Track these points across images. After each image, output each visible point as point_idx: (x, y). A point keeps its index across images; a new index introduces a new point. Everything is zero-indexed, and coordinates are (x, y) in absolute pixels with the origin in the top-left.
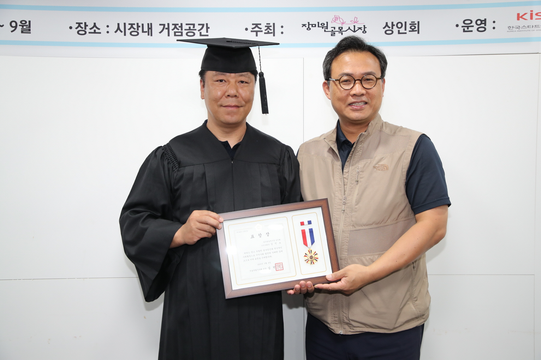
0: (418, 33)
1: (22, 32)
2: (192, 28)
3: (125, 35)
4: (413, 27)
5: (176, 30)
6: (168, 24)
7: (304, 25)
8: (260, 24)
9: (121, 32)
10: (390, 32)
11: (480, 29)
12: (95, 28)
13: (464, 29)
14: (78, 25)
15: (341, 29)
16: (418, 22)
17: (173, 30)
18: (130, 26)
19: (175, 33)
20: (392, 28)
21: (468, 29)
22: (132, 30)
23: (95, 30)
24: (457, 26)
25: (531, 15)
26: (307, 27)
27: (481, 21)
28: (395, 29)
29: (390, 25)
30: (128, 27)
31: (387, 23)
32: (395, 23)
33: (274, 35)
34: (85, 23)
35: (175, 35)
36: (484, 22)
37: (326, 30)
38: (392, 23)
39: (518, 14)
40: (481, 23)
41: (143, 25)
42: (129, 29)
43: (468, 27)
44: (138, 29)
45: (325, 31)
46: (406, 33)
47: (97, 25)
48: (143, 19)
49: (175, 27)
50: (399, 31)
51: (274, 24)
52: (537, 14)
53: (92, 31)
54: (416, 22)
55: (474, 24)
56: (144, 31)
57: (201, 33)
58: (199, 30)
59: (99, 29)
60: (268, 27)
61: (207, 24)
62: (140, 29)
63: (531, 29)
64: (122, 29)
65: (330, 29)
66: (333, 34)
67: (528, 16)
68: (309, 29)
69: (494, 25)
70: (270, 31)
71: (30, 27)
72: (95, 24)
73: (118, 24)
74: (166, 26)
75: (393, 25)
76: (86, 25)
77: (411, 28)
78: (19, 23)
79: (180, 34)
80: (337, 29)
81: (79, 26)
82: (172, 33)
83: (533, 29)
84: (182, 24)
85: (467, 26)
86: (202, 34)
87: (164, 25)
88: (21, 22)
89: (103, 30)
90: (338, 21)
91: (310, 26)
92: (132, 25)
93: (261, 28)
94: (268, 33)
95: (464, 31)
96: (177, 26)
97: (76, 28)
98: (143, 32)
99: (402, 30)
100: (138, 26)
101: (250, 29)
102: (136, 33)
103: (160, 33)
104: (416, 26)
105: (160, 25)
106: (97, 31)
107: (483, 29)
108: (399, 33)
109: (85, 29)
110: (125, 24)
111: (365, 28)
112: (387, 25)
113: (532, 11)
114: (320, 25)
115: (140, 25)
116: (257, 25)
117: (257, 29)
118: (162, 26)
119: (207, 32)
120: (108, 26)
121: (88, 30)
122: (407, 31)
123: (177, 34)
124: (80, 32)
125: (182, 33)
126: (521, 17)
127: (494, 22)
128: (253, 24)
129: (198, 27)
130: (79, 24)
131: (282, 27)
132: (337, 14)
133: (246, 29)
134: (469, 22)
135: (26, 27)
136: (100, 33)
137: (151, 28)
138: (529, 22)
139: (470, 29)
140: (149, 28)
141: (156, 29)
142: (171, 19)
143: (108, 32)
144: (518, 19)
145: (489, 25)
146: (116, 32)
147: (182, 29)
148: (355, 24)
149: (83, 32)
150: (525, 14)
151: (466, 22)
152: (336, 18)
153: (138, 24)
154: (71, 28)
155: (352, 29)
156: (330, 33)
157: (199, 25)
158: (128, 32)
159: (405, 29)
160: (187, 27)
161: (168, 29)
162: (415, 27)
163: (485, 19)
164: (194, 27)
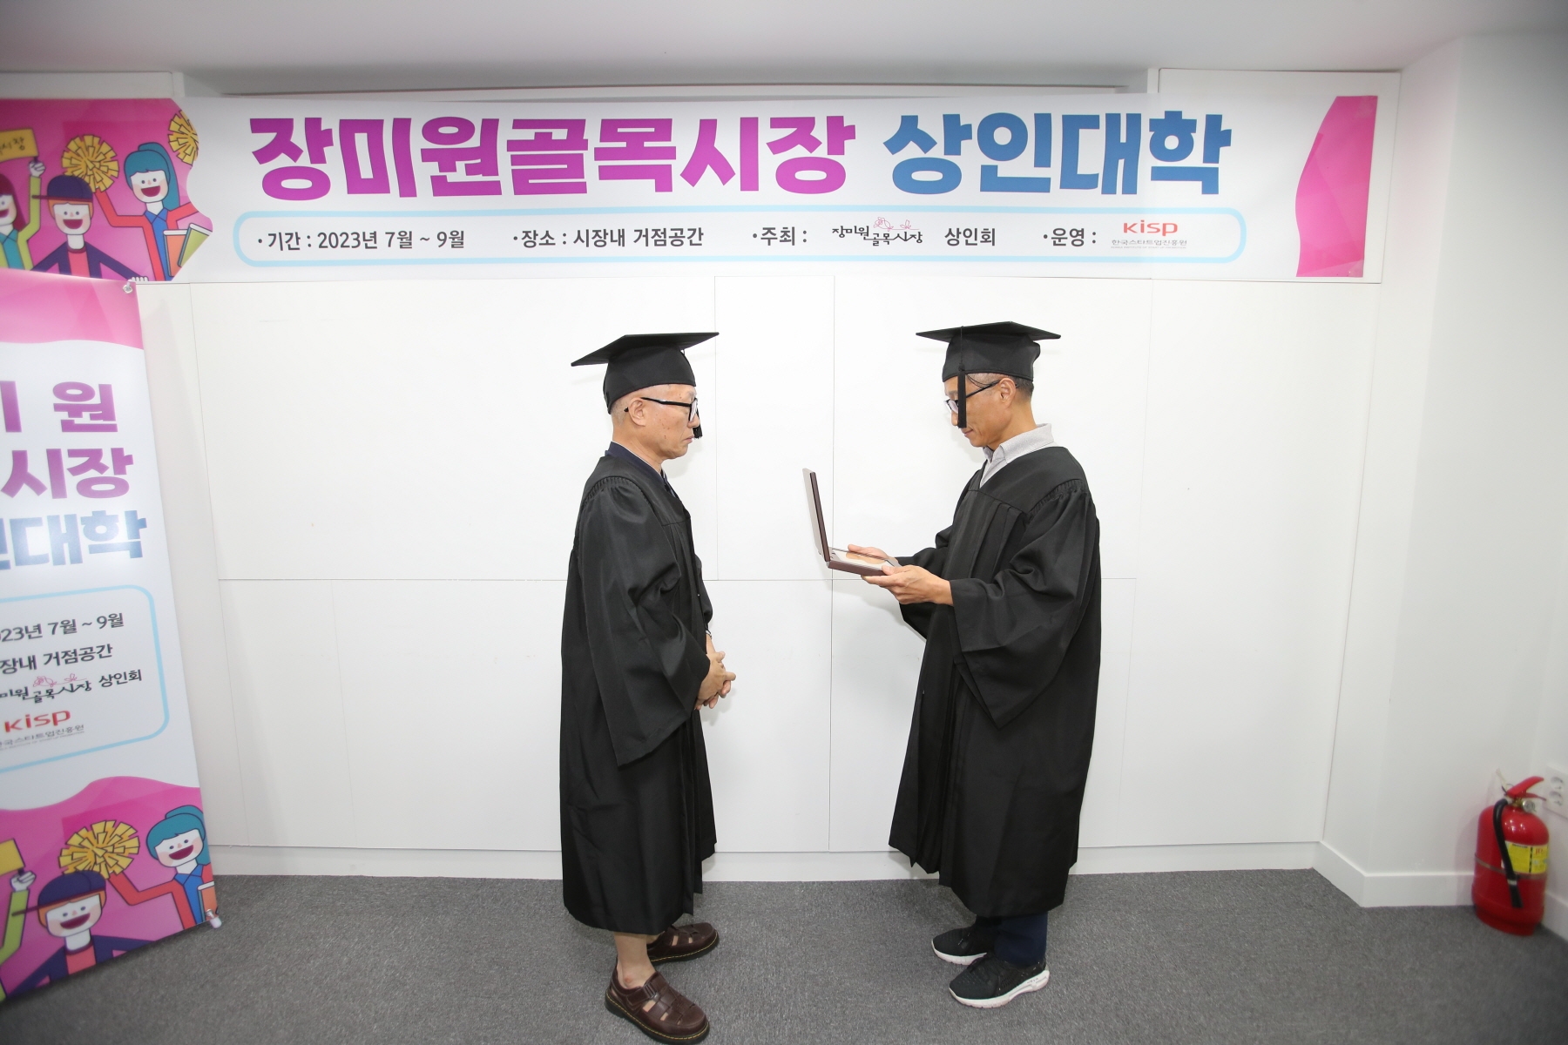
0: (993, 244)
1: (453, 246)
2: (679, 235)
3: (587, 245)
4: (986, 237)
5: (657, 238)
6: (647, 230)
7: (836, 230)
8: (774, 229)
9: (583, 241)
10: (955, 242)
11: (1075, 243)
12: (547, 238)
13: (1055, 242)
14: (525, 234)
15: (886, 236)
16: (993, 230)
17: (653, 237)
18: (594, 233)
19: (656, 241)
20: (958, 237)
21: (1060, 241)
22: (597, 238)
23: (547, 241)
24: (1046, 237)
25: (1142, 226)
26: (840, 233)
27: (1078, 231)
28: (962, 239)
29: (955, 232)
30: (592, 234)
31: (950, 230)
32: (961, 231)
33: (793, 244)
34: (535, 231)
35: (656, 245)
36: (1081, 233)
37: (867, 237)
38: (958, 229)
39: (1126, 225)
40: (1078, 235)
41: (612, 231)
42: (593, 238)
43: (1060, 239)
44: (605, 238)
45: (865, 238)
46: (976, 244)
47: (550, 233)
48: (613, 225)
49: (656, 234)
50: (967, 241)
51: (793, 228)
52: (1149, 226)
53: (544, 241)
54: (991, 230)
55: (1067, 235)
56: (614, 239)
57: (691, 241)
58: (689, 238)
59: (553, 239)
60: (785, 233)
61: (700, 229)
62: (608, 237)
63: (1142, 245)
64: (583, 236)
65: (871, 236)
66: (876, 243)
67: (1137, 228)
68: (842, 235)
69: (1094, 238)
70: (788, 239)
71: (462, 239)
72: (547, 232)
73: (579, 232)
74: (644, 233)
75: (958, 233)
76: (535, 235)
77: (983, 237)
78: (449, 235)
79: (663, 243)
80: (881, 236)
81: (527, 236)
82: (651, 241)
83: (1145, 245)
84: (665, 229)
85: (1058, 238)
86: (693, 242)
87: (641, 231)
88: (451, 233)
89: (558, 239)
90: (883, 226)
91: (844, 232)
92: (597, 232)
93: (775, 235)
94: (785, 240)
95: (1055, 244)
96: (659, 233)
97: (523, 239)
98: (612, 241)
99: (971, 240)
100: (605, 234)
101: (760, 236)
102: (603, 243)
103: (635, 241)
104: (991, 235)
105: (636, 231)
106: (550, 241)
107: (1080, 243)
108: (967, 244)
109: (535, 239)
110: (587, 231)
111: (920, 235)
112: (950, 232)
113: (1143, 221)
114: (858, 231)
115: (608, 231)
116: (769, 230)
117: (769, 235)
118: (639, 233)
119: (700, 239)
120: (565, 235)
121: (538, 241)
122: (978, 242)
123: (658, 243)
124: (528, 244)
125: (665, 241)
126: (1129, 228)
127: (1094, 234)
128: (764, 229)
129: (687, 234)
130: (527, 233)
131: (805, 232)
132: (883, 215)
133: (755, 236)
134: (1061, 232)
135: (458, 240)
136: (554, 244)
137: (623, 236)
138: (1139, 236)
139: (1063, 241)
140: (620, 236)
141: (630, 236)
142: (650, 223)
143: (564, 243)
144: (1125, 231)
145: (1088, 238)
146: (575, 242)
147: (665, 237)
148: (906, 230)
149: (532, 244)
150: (1134, 224)
151: (1057, 232)
152: (880, 221)
153: (605, 230)
154: (515, 238)
155: (903, 236)
156: (872, 242)
157: (689, 230)
158: (591, 242)
159: (976, 239)
160: (673, 233)
161: (646, 236)
162: (989, 237)
163: (1083, 230)
164: (682, 233)
